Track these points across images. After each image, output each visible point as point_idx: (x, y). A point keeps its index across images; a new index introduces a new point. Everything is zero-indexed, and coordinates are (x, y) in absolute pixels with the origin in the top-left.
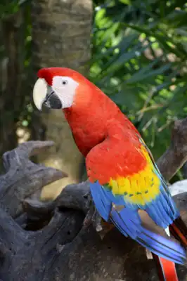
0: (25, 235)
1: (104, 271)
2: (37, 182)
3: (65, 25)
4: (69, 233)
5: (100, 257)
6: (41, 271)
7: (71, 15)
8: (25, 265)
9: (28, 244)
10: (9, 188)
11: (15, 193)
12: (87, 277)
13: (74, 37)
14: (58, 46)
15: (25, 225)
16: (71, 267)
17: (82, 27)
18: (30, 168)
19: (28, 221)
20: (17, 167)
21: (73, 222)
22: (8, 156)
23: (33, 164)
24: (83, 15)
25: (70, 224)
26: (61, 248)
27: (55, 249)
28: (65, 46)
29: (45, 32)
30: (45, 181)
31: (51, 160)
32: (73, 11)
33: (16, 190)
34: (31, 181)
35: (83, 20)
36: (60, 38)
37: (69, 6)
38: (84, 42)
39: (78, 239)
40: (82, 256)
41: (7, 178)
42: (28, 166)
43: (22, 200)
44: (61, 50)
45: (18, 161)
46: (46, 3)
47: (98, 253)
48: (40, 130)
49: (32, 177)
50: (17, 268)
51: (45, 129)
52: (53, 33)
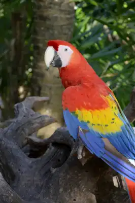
0: (29, 161)
1: (83, 187)
2: (37, 124)
3: (56, 18)
4: (59, 160)
5: (80, 178)
6: (40, 185)
7: (61, 11)
8: (29, 180)
9: (31, 167)
10: (18, 128)
11: (23, 132)
12: (72, 191)
13: (62, 26)
14: (51, 32)
15: (29, 154)
16: (61, 183)
17: (68, 19)
18: (32, 115)
19: (31, 151)
20: (24, 114)
21: (62, 153)
22: (17, 107)
23: (34, 113)
24: (69, 11)
25: (60, 154)
26: (54, 170)
27: (49, 171)
28: (56, 32)
29: (43, 21)
30: (43, 124)
31: (44, 110)
32: (62, 8)
33: (23, 130)
34: (33, 124)
35: (69, 14)
36: (53, 26)
37: (60, 4)
38: (69, 29)
39: (66, 165)
40: (68, 176)
41: (17, 121)
42: (31, 114)
43: (27, 137)
44: (53, 34)
45: (25, 110)
46: (44, 2)
47: (79, 175)
48: (37, 89)
49: (33, 121)
50: (23, 183)
51: (40, 88)
52: (48, 23)
